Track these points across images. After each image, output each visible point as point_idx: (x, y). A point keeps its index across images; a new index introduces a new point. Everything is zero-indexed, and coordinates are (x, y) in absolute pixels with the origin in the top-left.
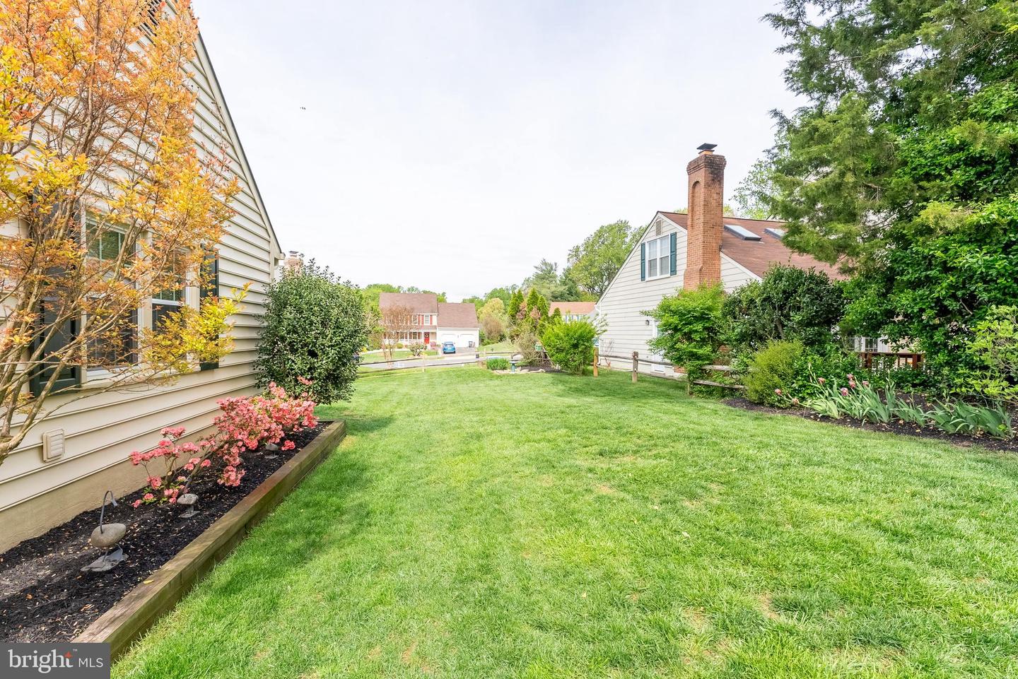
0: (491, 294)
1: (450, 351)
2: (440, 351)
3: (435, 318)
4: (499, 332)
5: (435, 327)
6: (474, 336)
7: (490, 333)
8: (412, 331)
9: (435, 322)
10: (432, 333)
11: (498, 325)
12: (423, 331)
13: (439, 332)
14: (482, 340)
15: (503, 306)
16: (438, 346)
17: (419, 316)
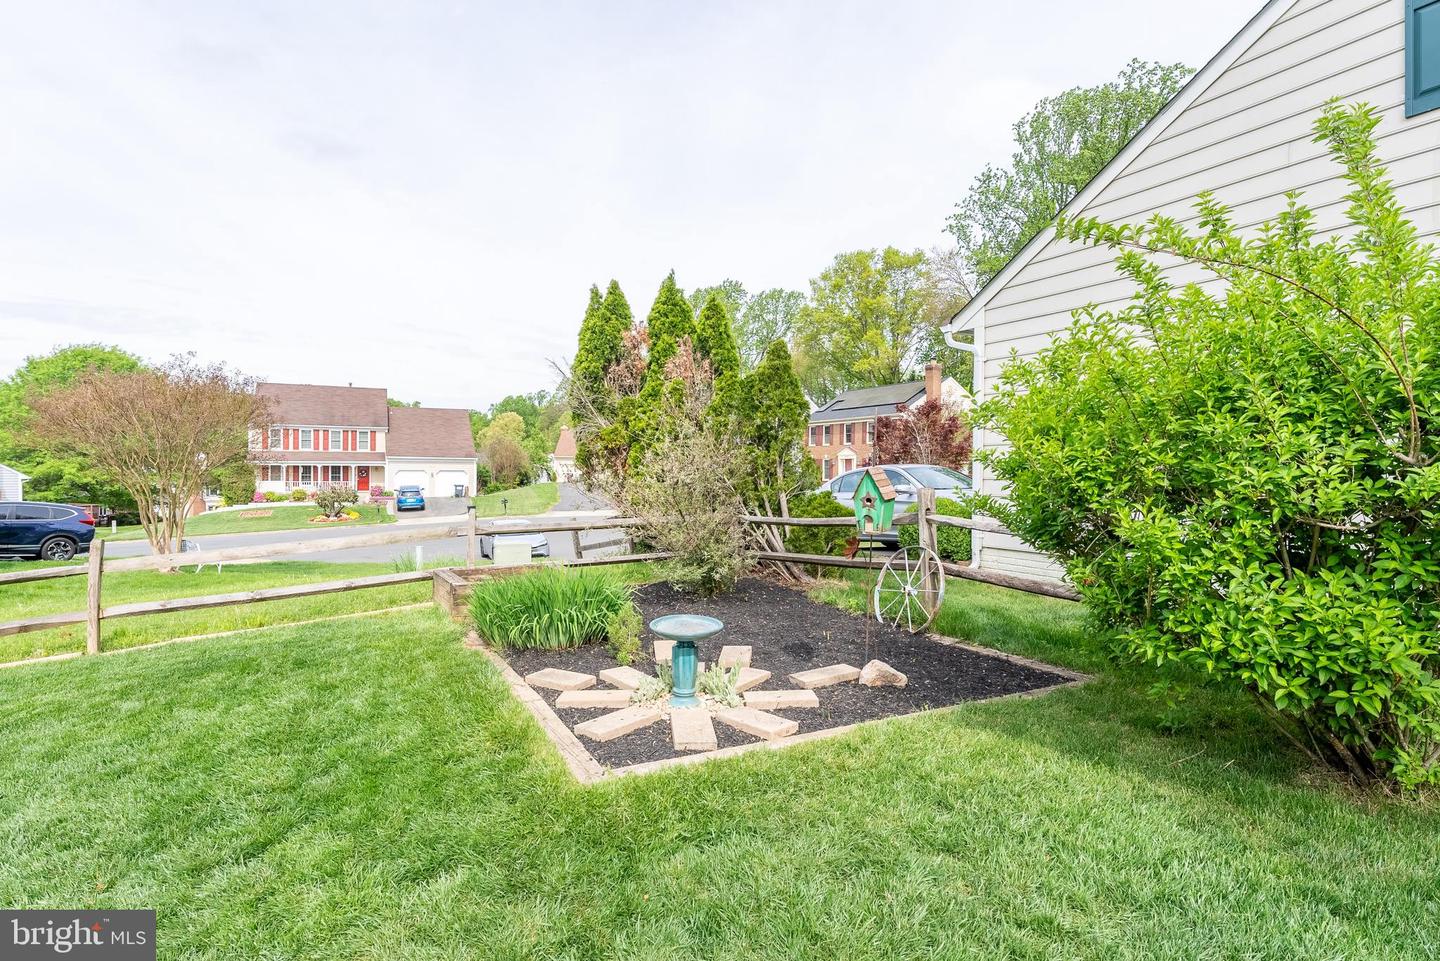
0: (502, 405)
1: (413, 505)
2: (390, 507)
3: (381, 438)
4: (517, 467)
5: (382, 456)
6: (467, 476)
7: (500, 469)
8: (330, 463)
9: (381, 447)
10: (377, 468)
11: (515, 452)
12: (353, 465)
13: (390, 467)
14: (483, 482)
15: (523, 426)
16: (389, 495)
17: (345, 432)
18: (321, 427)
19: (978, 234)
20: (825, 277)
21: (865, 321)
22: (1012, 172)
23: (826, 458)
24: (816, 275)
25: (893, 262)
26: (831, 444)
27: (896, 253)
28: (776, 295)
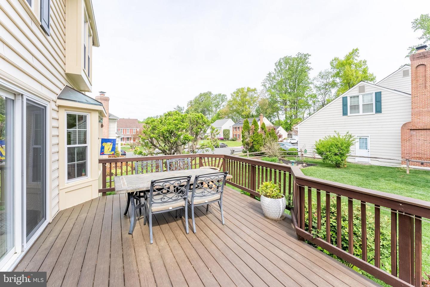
8: (127, 137)
12: (132, 137)
17: (130, 129)
18: (125, 129)
19: (268, 85)
20: (234, 93)
21: (243, 104)
22: (274, 72)
23: (238, 134)
24: (232, 93)
25: (249, 90)
26: (239, 131)
27: (250, 88)
28: (220, 95)
